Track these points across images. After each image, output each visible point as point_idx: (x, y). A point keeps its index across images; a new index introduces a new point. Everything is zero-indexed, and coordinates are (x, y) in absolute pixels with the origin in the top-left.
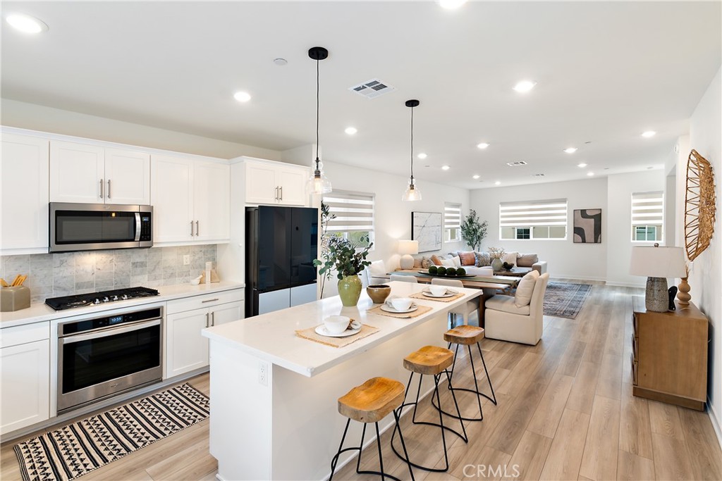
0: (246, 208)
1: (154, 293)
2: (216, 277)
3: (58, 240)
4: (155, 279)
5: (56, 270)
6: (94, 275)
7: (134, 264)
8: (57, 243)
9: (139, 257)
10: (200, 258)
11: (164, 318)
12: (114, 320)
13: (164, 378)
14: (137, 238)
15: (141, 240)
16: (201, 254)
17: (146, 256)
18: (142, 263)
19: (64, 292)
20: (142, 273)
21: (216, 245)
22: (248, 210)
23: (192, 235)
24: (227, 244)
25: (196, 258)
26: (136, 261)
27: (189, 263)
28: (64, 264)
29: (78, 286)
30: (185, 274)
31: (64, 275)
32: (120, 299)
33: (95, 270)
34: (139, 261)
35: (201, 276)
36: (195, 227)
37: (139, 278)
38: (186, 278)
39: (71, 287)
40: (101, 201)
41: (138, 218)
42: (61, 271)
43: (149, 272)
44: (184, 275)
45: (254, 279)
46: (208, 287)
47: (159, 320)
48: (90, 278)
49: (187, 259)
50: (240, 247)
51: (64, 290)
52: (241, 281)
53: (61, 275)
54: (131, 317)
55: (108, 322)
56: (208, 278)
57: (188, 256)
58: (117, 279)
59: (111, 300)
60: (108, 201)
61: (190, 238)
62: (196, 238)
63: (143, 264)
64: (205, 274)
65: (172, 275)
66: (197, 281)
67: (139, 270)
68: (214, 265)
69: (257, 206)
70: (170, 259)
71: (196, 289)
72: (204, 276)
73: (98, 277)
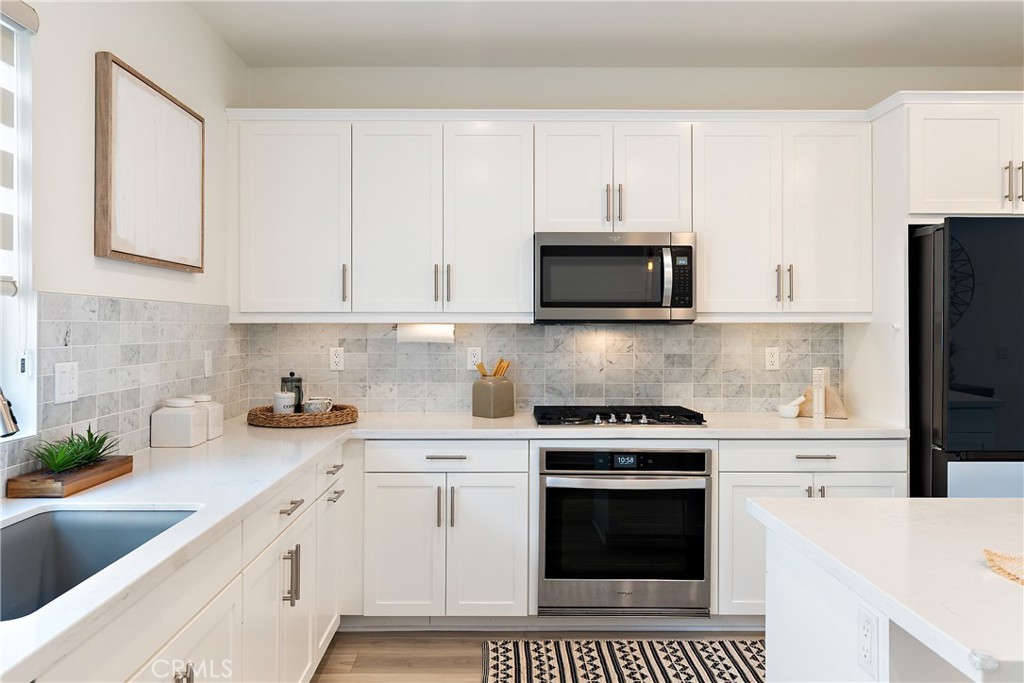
0: (912, 229)
1: (696, 419)
2: (840, 404)
3: (544, 301)
4: (708, 395)
5: (549, 357)
6: (603, 372)
7: (668, 357)
8: (544, 304)
9: (675, 343)
10: (802, 357)
11: (714, 475)
12: (622, 460)
13: (713, 611)
14: (667, 301)
15: (674, 304)
16: (804, 349)
17: (690, 343)
18: (683, 357)
19: (559, 398)
20: (682, 379)
21: (842, 325)
22: (919, 232)
23: (778, 298)
24: (865, 325)
25: (794, 355)
26: (672, 353)
27: (777, 367)
28: (560, 347)
29: (581, 390)
30: (770, 391)
31: (560, 368)
32: (636, 420)
33: (605, 363)
34: (677, 353)
35: (802, 399)
36: (784, 281)
37: (677, 387)
38: (770, 400)
39: (570, 390)
40: (607, 228)
41: (668, 259)
42: (555, 359)
43: (696, 378)
44: (768, 391)
45: (934, 419)
46: (818, 425)
47: (703, 479)
48: (595, 377)
49: (773, 357)
50: (897, 330)
51: (560, 394)
52: (901, 424)
53: (555, 366)
54: (650, 461)
55: (612, 461)
56: (818, 406)
57: (776, 349)
58: (639, 384)
59: (620, 420)
60: (619, 228)
61: (775, 307)
62: (787, 306)
63: (684, 360)
64: (812, 393)
65: (741, 390)
66: (790, 408)
67: (677, 370)
68: (837, 375)
69: (940, 221)
70: (738, 353)
71: (792, 427)
72: (809, 400)
73: (609, 378)
